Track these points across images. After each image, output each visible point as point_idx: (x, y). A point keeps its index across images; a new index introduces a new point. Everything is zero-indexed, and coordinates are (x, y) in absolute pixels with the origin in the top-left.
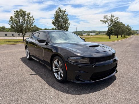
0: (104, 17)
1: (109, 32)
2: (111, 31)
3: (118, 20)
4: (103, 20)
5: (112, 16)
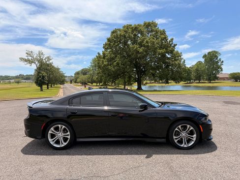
0: (27, 53)
1: (40, 81)
2: (43, 78)
3: (51, 61)
4: (26, 58)
5: (40, 53)
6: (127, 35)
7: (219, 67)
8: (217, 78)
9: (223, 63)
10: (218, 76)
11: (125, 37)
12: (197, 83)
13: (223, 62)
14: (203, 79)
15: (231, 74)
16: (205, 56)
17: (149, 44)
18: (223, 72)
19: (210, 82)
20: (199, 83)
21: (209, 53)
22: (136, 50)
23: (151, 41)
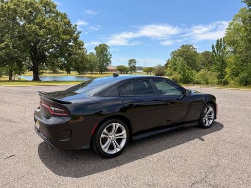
6: (19, 10)
7: (109, 60)
8: (107, 70)
9: (112, 57)
10: (107, 67)
11: (15, 11)
12: (90, 74)
13: (111, 55)
14: (96, 70)
15: (117, 67)
16: (96, 48)
17: (52, 27)
18: (112, 65)
19: (101, 74)
20: (92, 74)
21: (100, 46)
22: (34, 31)
23: (53, 24)
